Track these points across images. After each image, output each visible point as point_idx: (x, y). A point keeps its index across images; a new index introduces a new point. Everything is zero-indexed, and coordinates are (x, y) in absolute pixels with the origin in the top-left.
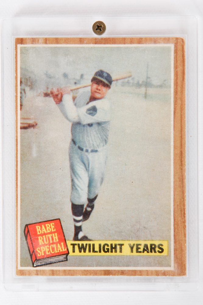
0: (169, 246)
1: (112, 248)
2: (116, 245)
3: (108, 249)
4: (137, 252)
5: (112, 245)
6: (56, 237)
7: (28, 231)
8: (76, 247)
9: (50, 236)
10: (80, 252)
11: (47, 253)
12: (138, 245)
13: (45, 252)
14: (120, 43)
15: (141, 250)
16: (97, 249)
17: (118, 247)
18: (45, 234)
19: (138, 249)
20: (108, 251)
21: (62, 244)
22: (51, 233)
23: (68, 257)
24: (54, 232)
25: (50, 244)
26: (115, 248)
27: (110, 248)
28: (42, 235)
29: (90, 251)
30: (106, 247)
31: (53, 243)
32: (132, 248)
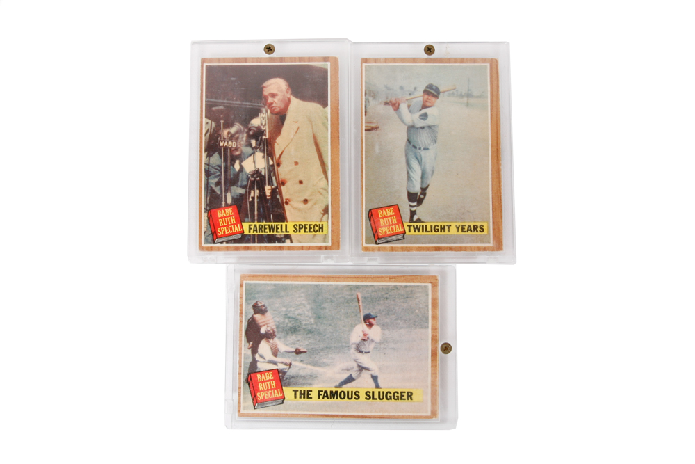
0: (489, 227)
1: (441, 228)
2: (444, 226)
3: (438, 230)
4: (463, 231)
5: (441, 226)
6: (395, 220)
7: (372, 215)
8: (412, 228)
9: (390, 218)
10: (415, 231)
11: (388, 233)
12: (463, 226)
13: (386, 232)
14: (446, 63)
15: (466, 230)
16: (429, 229)
17: (446, 228)
18: (385, 217)
19: (463, 229)
20: (438, 231)
21: (400, 225)
22: (391, 216)
23: (405, 236)
24: (393, 216)
25: (390, 225)
26: (444, 228)
27: (439, 228)
28: (383, 218)
29: (423, 232)
30: (436, 228)
31: (392, 224)
32: (458, 228)
